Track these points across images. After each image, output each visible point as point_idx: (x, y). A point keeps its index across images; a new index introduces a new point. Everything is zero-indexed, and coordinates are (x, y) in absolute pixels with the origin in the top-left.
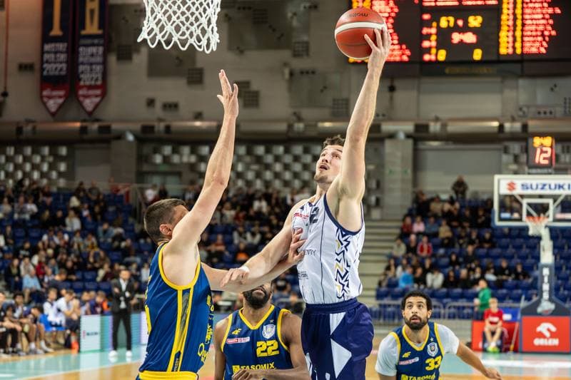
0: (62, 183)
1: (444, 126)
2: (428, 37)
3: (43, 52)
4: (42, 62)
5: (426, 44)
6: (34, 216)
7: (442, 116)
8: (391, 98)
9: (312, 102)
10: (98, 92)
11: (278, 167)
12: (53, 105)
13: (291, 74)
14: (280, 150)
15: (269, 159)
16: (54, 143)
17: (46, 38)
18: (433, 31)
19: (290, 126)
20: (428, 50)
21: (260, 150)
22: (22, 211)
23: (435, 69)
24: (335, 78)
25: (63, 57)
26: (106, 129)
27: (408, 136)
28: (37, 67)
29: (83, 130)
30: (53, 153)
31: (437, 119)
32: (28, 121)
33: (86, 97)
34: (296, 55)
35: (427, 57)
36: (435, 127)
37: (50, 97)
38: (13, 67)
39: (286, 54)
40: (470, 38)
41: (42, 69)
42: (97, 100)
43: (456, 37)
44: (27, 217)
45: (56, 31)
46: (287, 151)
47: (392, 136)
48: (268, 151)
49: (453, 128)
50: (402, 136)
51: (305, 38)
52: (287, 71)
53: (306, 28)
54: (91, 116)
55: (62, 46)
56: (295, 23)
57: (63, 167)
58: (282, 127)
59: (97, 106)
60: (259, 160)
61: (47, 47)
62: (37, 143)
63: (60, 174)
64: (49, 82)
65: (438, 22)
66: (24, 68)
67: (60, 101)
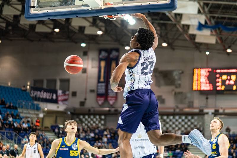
0: (102, 127)
1: (224, 110)
2: (218, 82)
3: (98, 86)
4: (98, 89)
5: (218, 84)
6: (92, 137)
7: (224, 107)
8: (207, 102)
9: (182, 102)
10: (114, 98)
11: (171, 123)
12: (100, 102)
13: (175, 93)
14: (171, 117)
15: (168, 120)
16: (100, 114)
17: (99, 82)
18: (220, 80)
19: (175, 110)
20: (219, 86)
21: (165, 117)
22: (89, 135)
23: (220, 92)
24: (189, 95)
25: (104, 88)
26: (116, 110)
27: (212, 113)
28: (96, 90)
29: (109, 111)
30: (100, 118)
31: (221, 108)
32: (92, 108)
33: (111, 100)
34: (177, 87)
35: (218, 89)
36: (221, 111)
37: (99, 100)
38: (88, 91)
39: (173, 87)
40: (232, 82)
41: (97, 91)
42: (113, 101)
43: (227, 82)
44: (90, 137)
45: (102, 79)
46: (174, 118)
47: (207, 113)
48: (168, 118)
49: (227, 111)
50: (210, 113)
51: (179, 82)
52: (173, 93)
53: (180, 79)
54: (112, 106)
55: (104, 84)
56: (176, 77)
57: (103, 122)
58: (172, 110)
59: (114, 103)
60: (164, 121)
61: (100, 84)
62: (95, 114)
63: (102, 125)
64: (99, 95)
65: (222, 77)
66: (92, 91)
67: (102, 101)
